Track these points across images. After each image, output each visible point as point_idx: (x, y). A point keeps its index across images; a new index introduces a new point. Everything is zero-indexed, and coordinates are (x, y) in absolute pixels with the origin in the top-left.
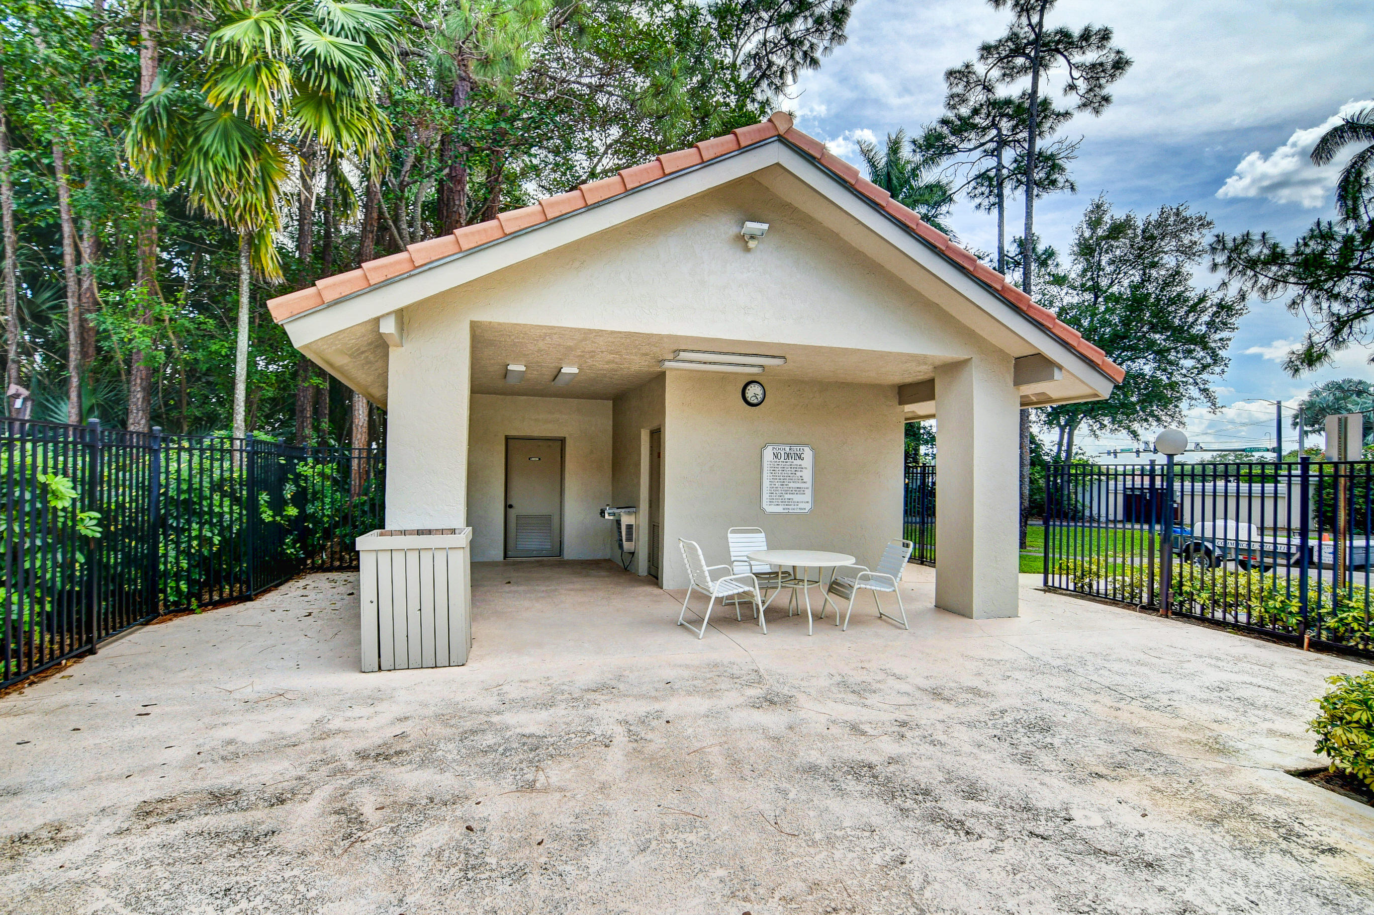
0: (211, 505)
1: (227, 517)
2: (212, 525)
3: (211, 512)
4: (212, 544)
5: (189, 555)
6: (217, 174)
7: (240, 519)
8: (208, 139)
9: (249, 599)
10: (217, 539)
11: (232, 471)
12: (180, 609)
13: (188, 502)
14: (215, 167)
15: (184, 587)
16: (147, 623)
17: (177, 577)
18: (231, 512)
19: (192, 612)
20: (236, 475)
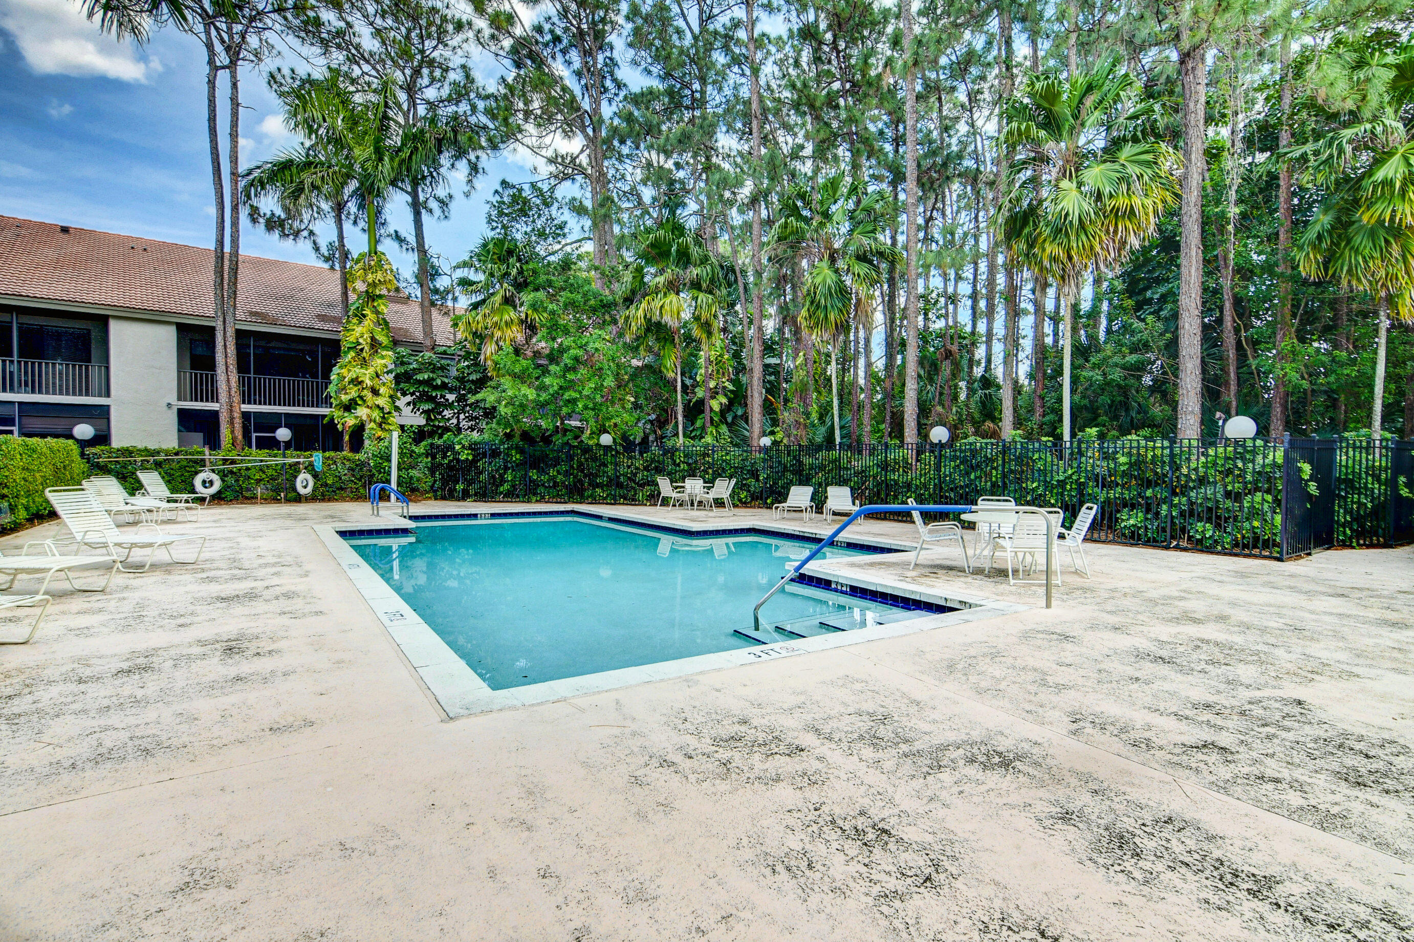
0: (1367, 483)
1: (1376, 491)
2: (1366, 495)
3: (1366, 488)
4: (1366, 507)
5: (1351, 513)
6: (1365, 261)
7: (1386, 494)
8: (1357, 240)
9: (1391, 547)
10: (1369, 505)
11: (1374, 461)
12: (1345, 545)
13: (1352, 481)
14: (1364, 258)
15: (1348, 532)
16: (1328, 549)
17: (1344, 526)
18: (1379, 489)
19: (1353, 548)
20: (1377, 464)
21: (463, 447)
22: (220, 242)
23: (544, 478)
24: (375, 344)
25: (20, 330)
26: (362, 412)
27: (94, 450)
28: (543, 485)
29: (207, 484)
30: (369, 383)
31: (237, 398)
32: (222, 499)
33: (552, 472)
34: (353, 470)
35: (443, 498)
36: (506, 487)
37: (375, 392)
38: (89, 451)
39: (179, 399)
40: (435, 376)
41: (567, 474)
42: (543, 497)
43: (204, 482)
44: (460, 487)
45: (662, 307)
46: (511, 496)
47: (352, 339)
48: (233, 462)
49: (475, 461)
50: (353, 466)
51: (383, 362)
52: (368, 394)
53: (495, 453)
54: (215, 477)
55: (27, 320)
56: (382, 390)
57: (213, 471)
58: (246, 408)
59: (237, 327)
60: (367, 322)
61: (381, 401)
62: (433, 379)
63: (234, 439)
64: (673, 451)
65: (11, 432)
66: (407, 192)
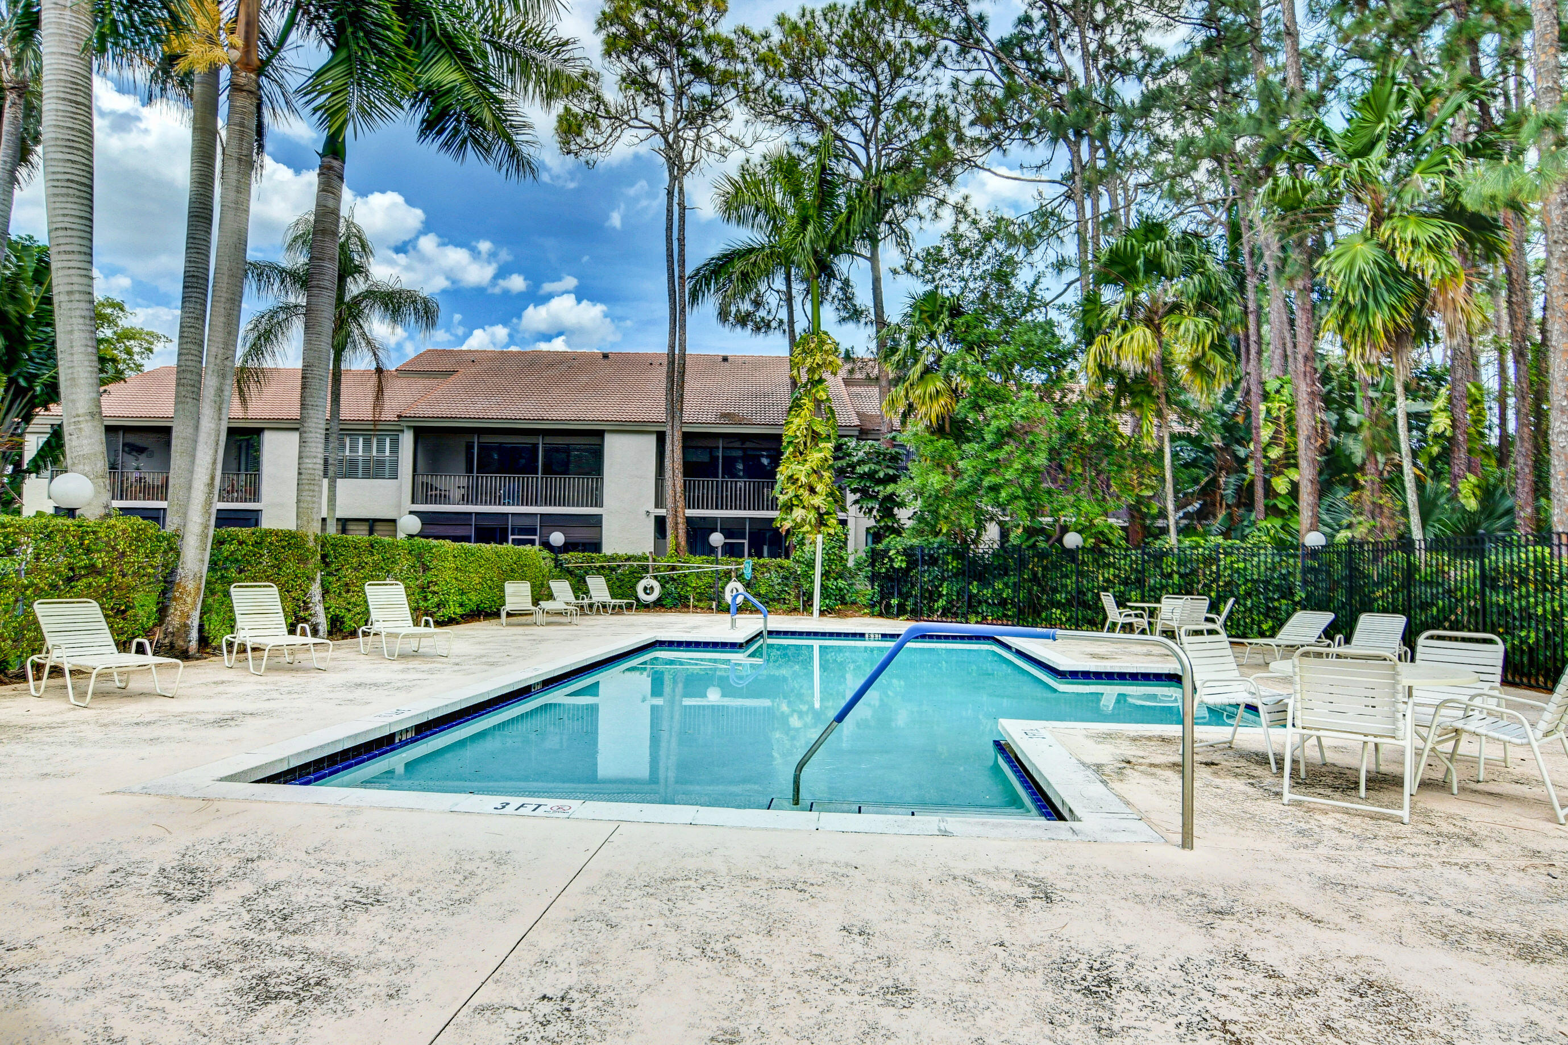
21: (898, 552)
22: (672, 347)
23: (988, 592)
24: (815, 436)
25: (545, 451)
26: (798, 513)
27: (566, 556)
28: (986, 602)
29: (648, 590)
30: (803, 479)
31: (681, 504)
32: (663, 606)
33: (999, 585)
34: (787, 578)
35: (881, 615)
36: (941, 603)
37: (812, 490)
38: (562, 557)
39: (657, 506)
40: (877, 468)
41: (1016, 588)
42: (985, 618)
43: (645, 589)
44: (894, 602)
45: (1120, 347)
46: (947, 613)
47: (790, 433)
48: (673, 568)
49: (908, 569)
50: (787, 574)
51: (821, 455)
52: (805, 494)
53: (933, 561)
54: (656, 584)
55: (549, 440)
56: (819, 488)
57: (656, 577)
58: (691, 513)
59: (684, 430)
60: (805, 412)
61: (817, 501)
62: (876, 472)
63: (678, 545)
64: (1160, 556)
65: (532, 542)
66: (866, 258)
